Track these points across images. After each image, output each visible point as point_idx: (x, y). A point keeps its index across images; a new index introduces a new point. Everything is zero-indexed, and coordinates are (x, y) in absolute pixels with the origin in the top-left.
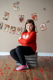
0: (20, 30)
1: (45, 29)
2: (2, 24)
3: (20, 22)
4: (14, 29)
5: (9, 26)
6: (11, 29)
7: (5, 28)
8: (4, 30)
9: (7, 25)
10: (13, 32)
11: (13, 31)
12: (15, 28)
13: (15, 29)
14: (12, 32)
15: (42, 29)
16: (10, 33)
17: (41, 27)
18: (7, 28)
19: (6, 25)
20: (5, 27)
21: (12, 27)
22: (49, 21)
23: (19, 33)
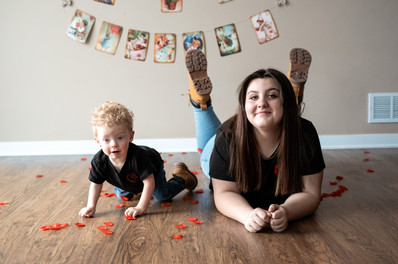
0: (167, 43)
1: (273, 35)
2: (90, 24)
3: (165, 9)
4: (140, 41)
5: (120, 30)
6: (129, 39)
7: (105, 40)
8: (99, 46)
9: (112, 26)
10: (139, 52)
11: (140, 47)
12: (144, 34)
13: (146, 41)
14: (134, 54)
15: (261, 35)
16: (126, 57)
17: (257, 25)
18: (114, 37)
19: (109, 24)
20: (103, 36)
21: (133, 34)
22: (287, 3)
23: (162, 56)
